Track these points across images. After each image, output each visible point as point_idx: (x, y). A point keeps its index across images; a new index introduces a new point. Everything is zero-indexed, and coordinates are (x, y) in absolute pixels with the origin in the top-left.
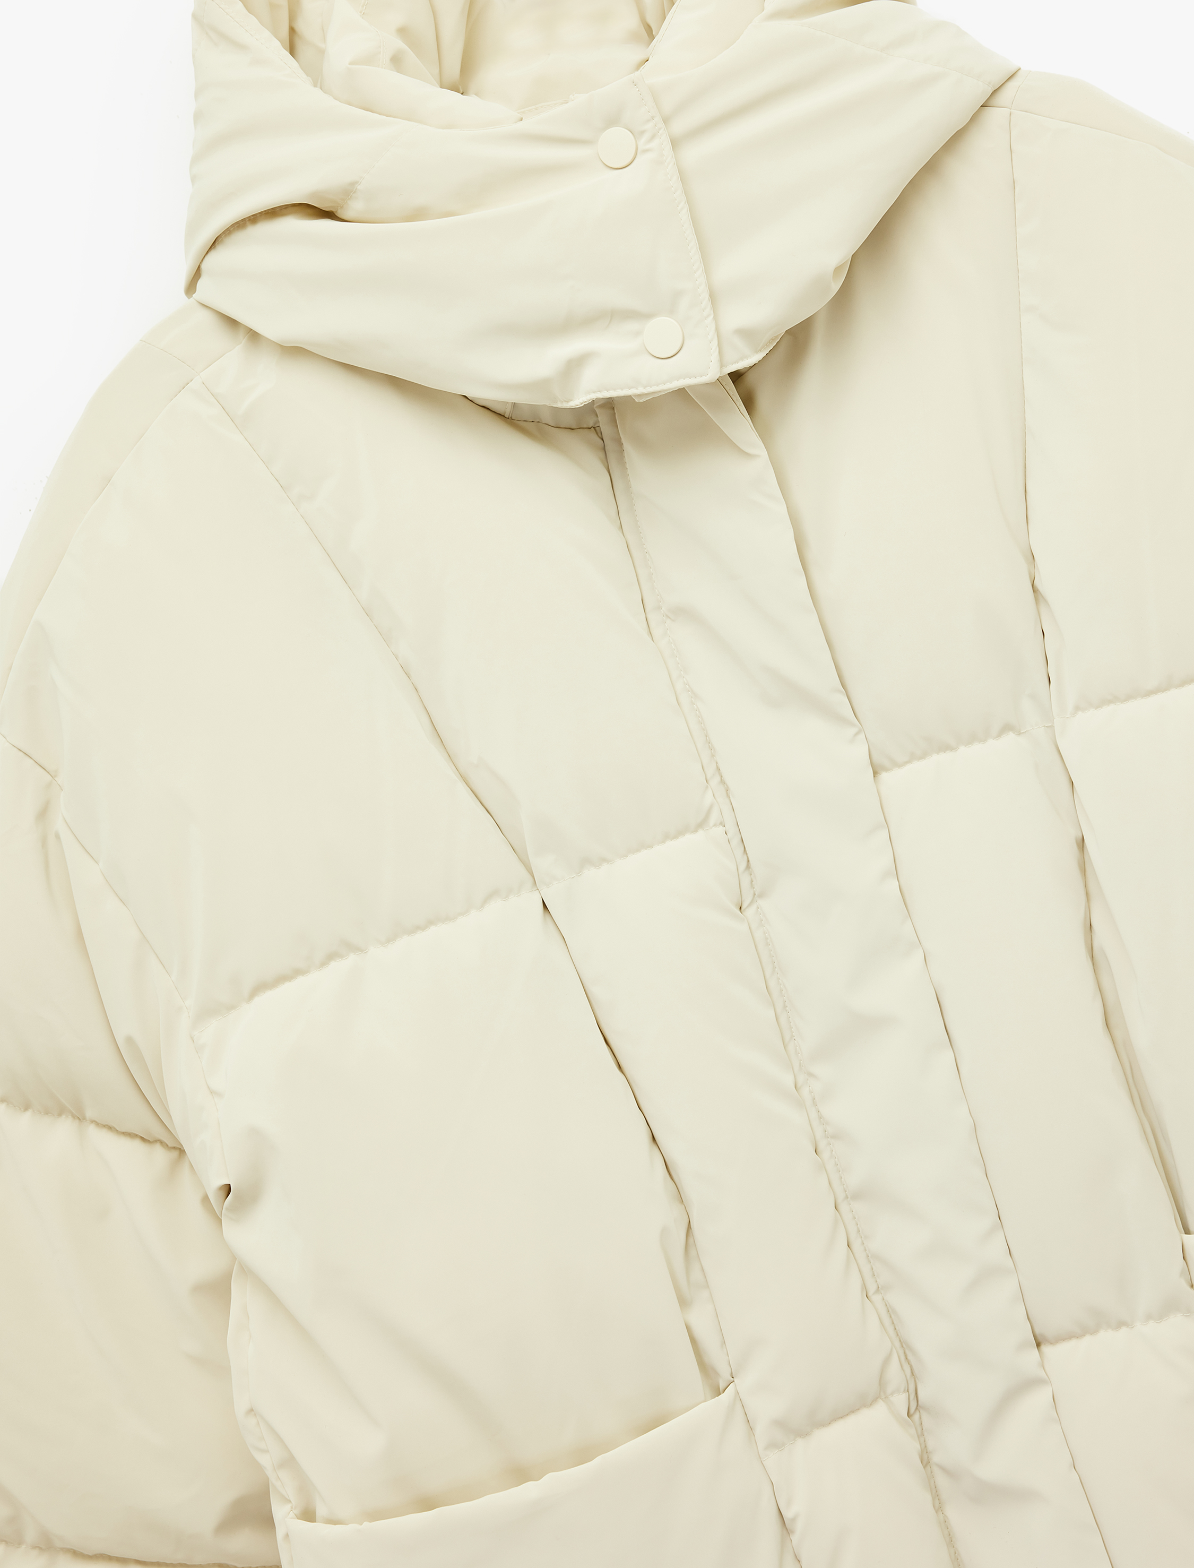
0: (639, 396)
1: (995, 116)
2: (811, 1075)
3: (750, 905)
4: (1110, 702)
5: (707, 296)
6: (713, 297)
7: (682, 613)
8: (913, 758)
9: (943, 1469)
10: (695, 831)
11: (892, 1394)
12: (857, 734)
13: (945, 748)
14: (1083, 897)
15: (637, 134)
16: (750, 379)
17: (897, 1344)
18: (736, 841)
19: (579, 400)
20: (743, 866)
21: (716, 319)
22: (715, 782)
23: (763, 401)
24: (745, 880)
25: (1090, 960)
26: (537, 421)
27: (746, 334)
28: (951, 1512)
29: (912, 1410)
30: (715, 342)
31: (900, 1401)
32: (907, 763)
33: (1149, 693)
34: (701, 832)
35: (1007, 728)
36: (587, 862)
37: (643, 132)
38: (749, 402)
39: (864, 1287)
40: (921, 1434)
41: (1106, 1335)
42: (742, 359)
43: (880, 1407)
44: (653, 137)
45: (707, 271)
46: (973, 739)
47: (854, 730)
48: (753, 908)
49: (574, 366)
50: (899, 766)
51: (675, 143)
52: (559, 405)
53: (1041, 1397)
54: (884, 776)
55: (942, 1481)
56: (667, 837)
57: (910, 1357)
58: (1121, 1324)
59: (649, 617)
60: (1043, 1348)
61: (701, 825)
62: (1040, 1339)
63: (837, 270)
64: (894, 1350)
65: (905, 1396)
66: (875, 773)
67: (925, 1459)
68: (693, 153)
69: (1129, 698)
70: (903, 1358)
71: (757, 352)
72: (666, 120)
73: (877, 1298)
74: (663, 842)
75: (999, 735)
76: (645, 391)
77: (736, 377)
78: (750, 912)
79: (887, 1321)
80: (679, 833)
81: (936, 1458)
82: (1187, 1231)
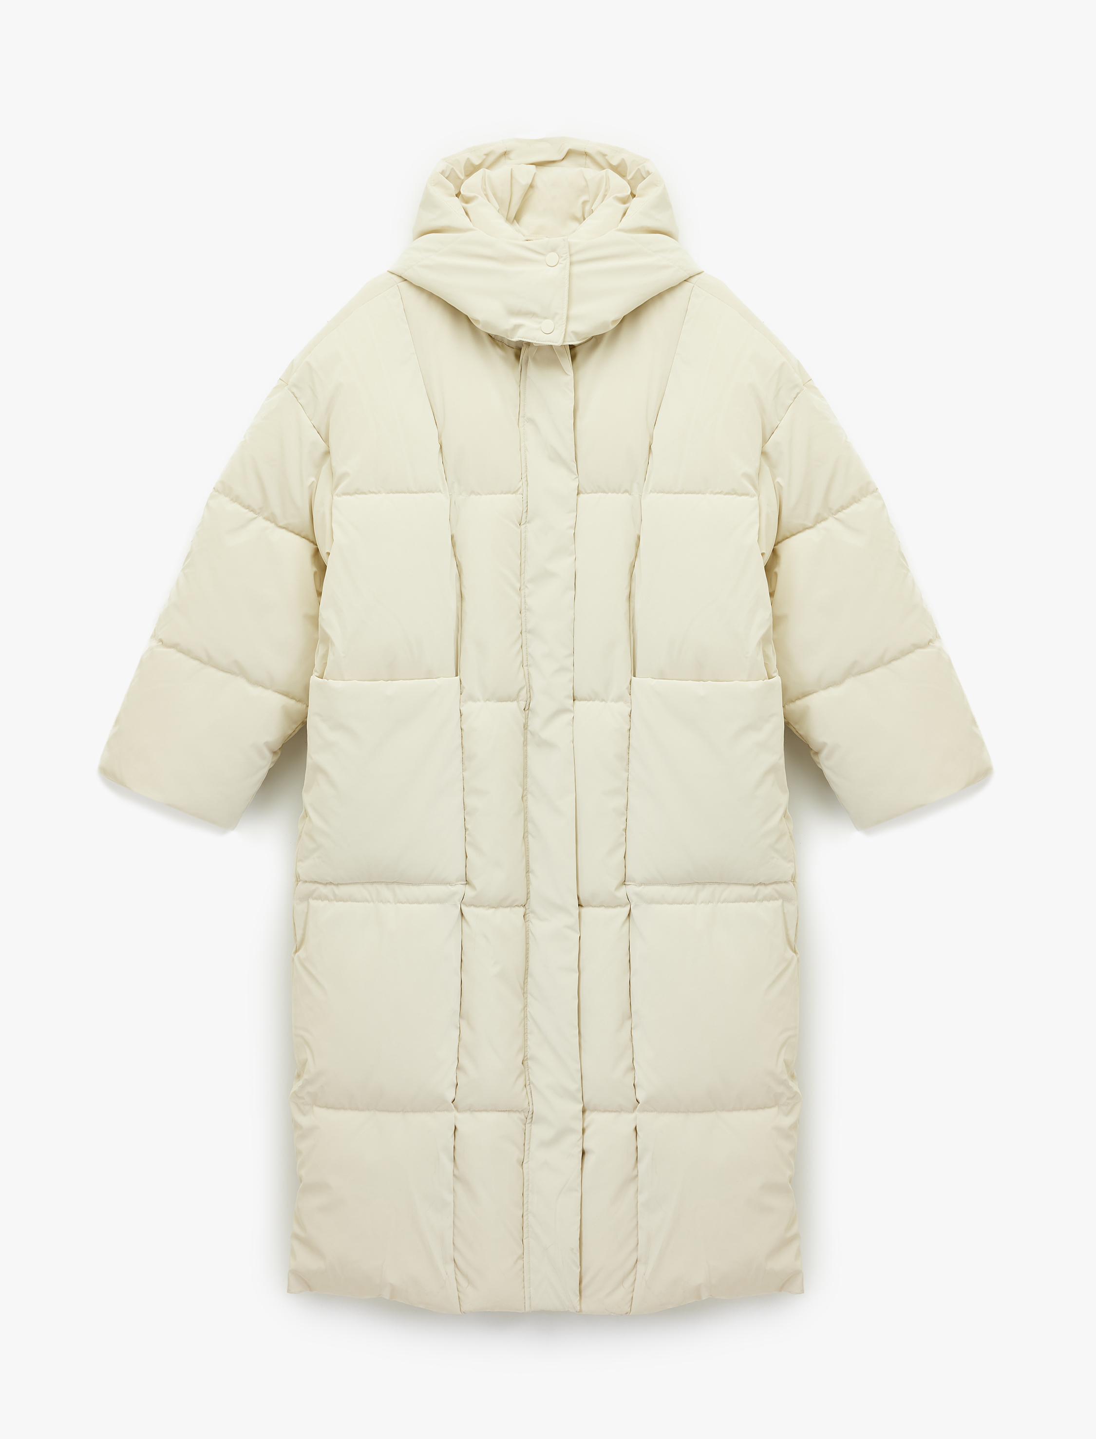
0: (535, 344)
1: (688, 285)
2: (526, 587)
3: (523, 524)
4: (662, 492)
5: (566, 317)
6: (568, 318)
7: (531, 420)
8: (592, 492)
9: (529, 731)
10: (513, 494)
11: (521, 700)
12: (576, 478)
13: (604, 492)
14: (634, 556)
15: (560, 257)
16: (577, 349)
17: (528, 685)
18: (525, 502)
19: (515, 339)
20: (525, 510)
21: (566, 326)
22: (524, 480)
23: (579, 358)
24: (524, 517)
25: (629, 576)
26: (502, 342)
27: (576, 334)
28: (529, 748)
29: (526, 709)
30: (564, 333)
31: (523, 704)
32: (591, 493)
33: (675, 493)
34: (514, 494)
35: (626, 491)
36: (473, 492)
37: (562, 257)
38: (573, 358)
39: (522, 662)
40: (527, 718)
41: (597, 702)
42: (572, 341)
43: (515, 703)
44: (565, 259)
45: (568, 309)
46: (614, 492)
47: (576, 476)
48: (524, 526)
49: (517, 327)
50: (588, 493)
51: (571, 264)
52: (509, 339)
53: (569, 716)
54: (581, 495)
55: (529, 736)
56: (502, 493)
57: (531, 691)
58: (603, 700)
59: (520, 418)
60: (575, 701)
61: (515, 492)
62: (575, 698)
63: (614, 322)
64: (526, 688)
65: (525, 703)
66: (578, 494)
67: (525, 726)
68: (576, 269)
69: (668, 493)
70: (528, 690)
71: (578, 341)
72: (571, 255)
73: (526, 668)
74: (501, 494)
75: (623, 493)
76: (537, 342)
77: (572, 347)
78: (523, 527)
79: (527, 677)
80: (506, 493)
81: (529, 728)
82: (634, 676)
